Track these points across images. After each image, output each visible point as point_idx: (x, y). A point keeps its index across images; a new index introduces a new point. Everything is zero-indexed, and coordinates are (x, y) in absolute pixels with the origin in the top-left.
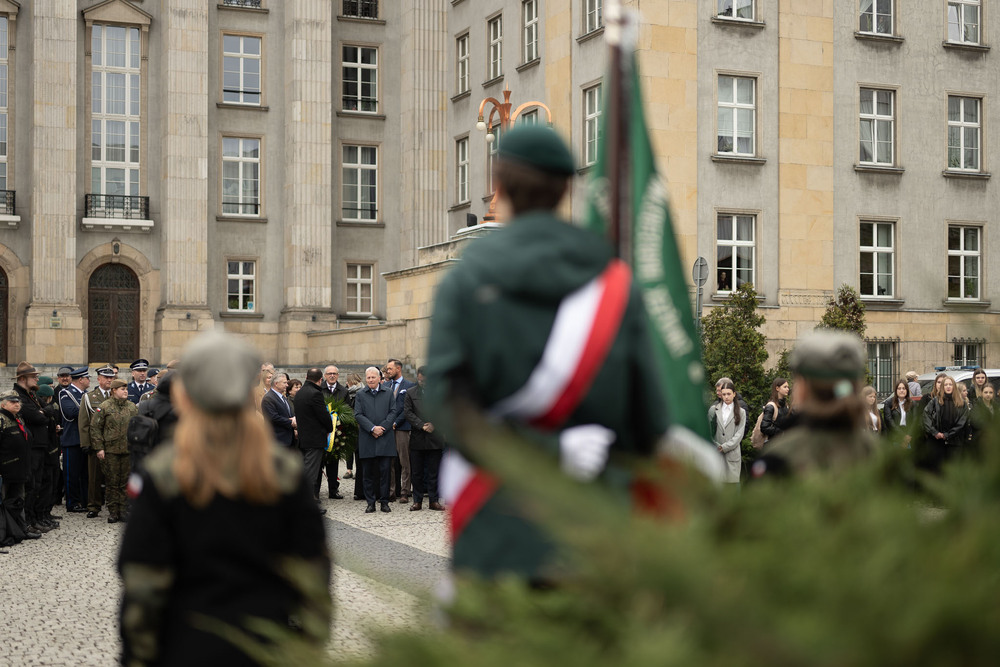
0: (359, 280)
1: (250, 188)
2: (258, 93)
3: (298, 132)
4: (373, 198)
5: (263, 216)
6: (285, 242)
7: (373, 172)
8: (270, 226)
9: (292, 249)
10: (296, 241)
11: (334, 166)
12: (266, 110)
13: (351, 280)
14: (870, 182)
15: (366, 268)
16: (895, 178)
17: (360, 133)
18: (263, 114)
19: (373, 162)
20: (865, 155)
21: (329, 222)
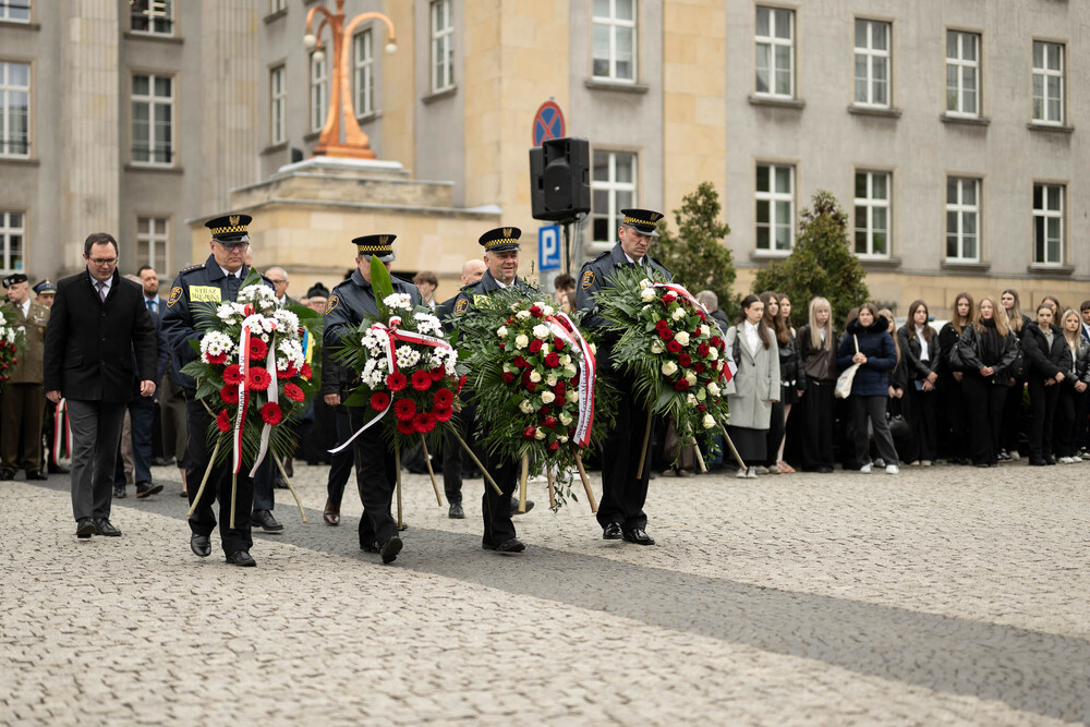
0: (152, 236)
1: (18, 125)
2: (26, 8)
3: (78, 56)
4: (168, 138)
5: (34, 158)
6: (62, 189)
7: (168, 108)
8: (43, 170)
9: (70, 198)
10: (75, 188)
11: (122, 98)
12: (37, 28)
13: (142, 237)
14: (767, 117)
15: (161, 222)
16: (795, 113)
17: (153, 60)
18: (34, 33)
19: (168, 94)
20: (761, 86)
21: (116, 165)
